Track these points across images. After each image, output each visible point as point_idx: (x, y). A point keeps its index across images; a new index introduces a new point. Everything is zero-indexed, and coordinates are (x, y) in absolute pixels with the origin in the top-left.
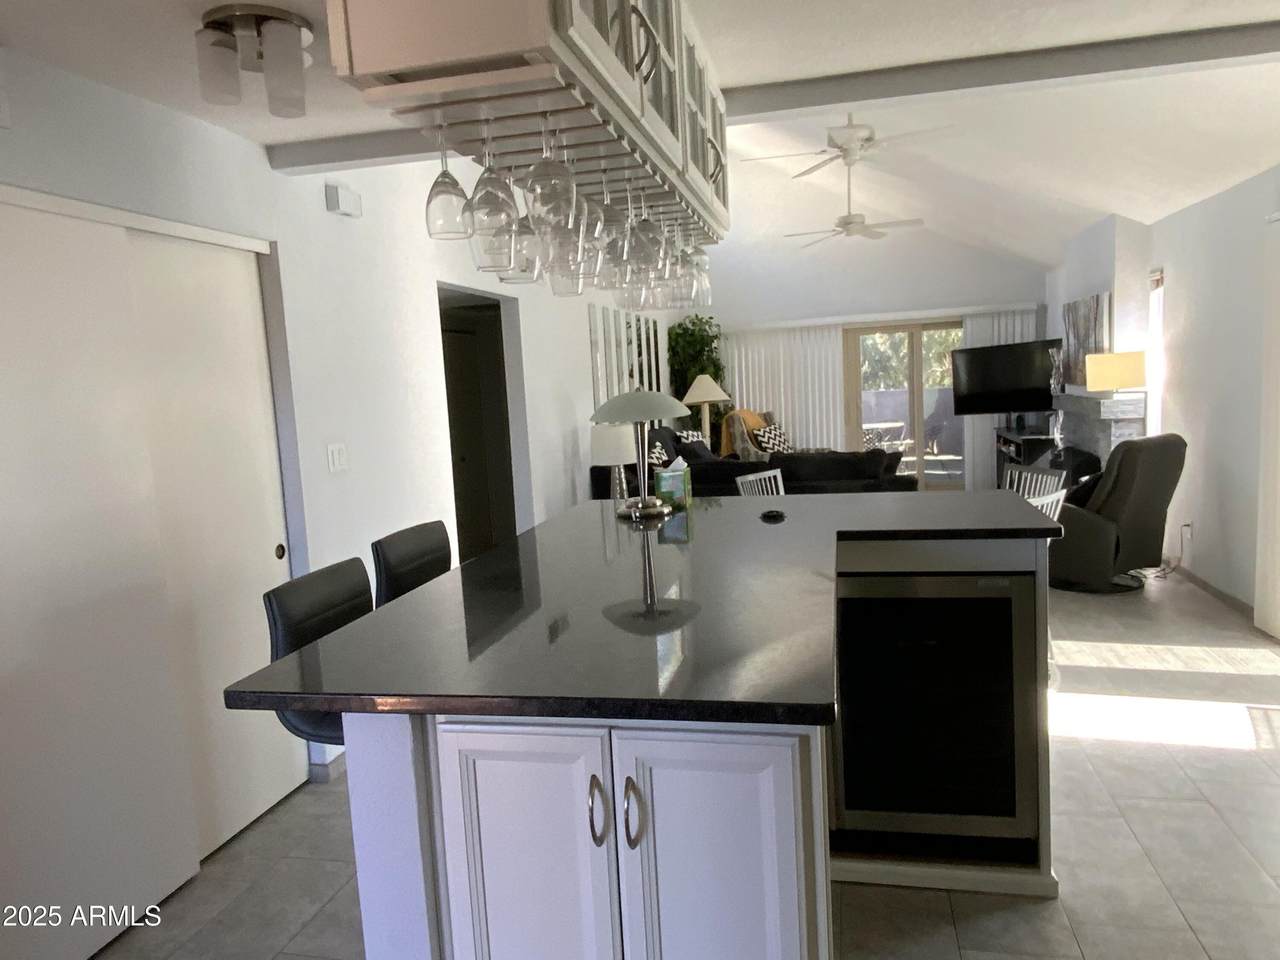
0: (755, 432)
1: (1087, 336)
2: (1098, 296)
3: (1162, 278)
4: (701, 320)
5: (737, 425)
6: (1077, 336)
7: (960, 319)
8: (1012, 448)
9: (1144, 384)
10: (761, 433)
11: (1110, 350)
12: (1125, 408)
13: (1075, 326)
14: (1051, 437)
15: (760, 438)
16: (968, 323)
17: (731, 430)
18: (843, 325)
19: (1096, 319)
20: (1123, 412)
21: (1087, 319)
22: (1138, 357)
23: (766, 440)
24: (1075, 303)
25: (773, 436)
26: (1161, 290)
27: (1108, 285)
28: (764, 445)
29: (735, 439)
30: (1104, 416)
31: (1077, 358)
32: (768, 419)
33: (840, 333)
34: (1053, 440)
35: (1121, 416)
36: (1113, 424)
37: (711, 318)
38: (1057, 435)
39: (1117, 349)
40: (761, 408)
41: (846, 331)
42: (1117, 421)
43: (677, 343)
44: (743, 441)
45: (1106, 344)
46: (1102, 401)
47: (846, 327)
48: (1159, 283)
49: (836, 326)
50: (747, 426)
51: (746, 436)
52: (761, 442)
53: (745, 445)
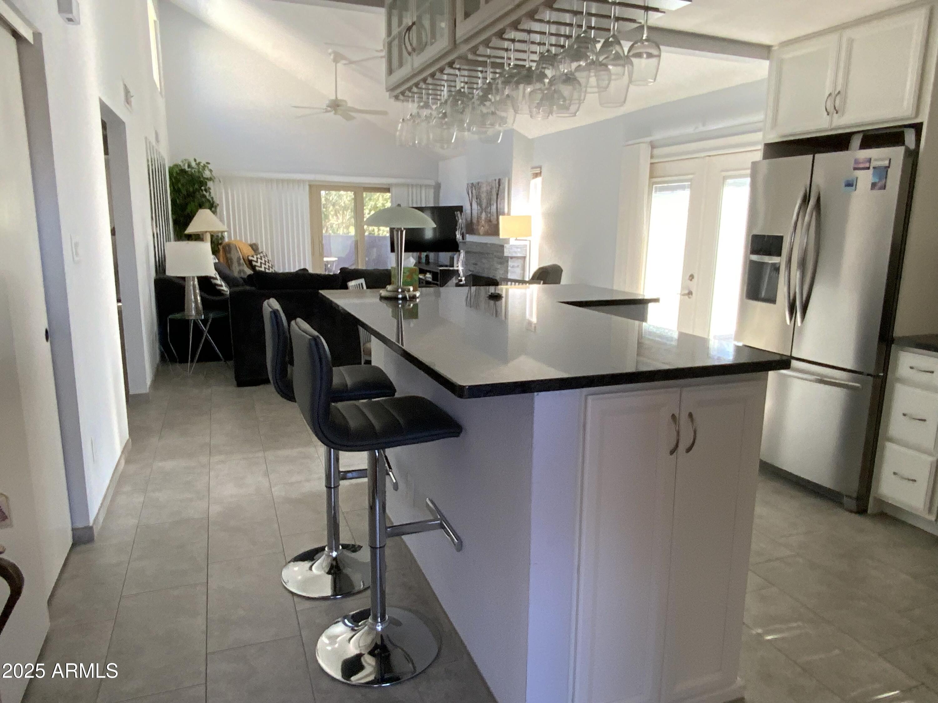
0: (250, 258)
1: (489, 204)
2: (499, 180)
3: (541, 172)
4: (198, 164)
5: (233, 251)
6: (480, 204)
7: (387, 187)
8: (429, 276)
9: (530, 235)
10: (255, 259)
11: (509, 214)
12: (516, 250)
13: (478, 198)
14: (455, 268)
15: (254, 263)
16: (393, 190)
17: (228, 255)
18: (309, 181)
19: (497, 194)
20: (515, 252)
21: (489, 193)
22: (528, 219)
23: (259, 264)
24: (478, 183)
25: (263, 262)
26: (539, 180)
27: (508, 173)
28: (257, 268)
29: (232, 262)
30: (506, 254)
31: (479, 218)
32: (254, 247)
33: (307, 188)
34: (458, 271)
35: (514, 255)
36: (510, 259)
37: (208, 163)
38: (460, 268)
39: (512, 213)
41: (310, 186)
42: (512, 258)
43: (178, 181)
44: (239, 264)
45: (506, 210)
46: (505, 245)
47: (312, 183)
48: (536, 175)
49: (304, 181)
50: (243, 253)
51: (242, 261)
52: (255, 266)
53: (241, 268)
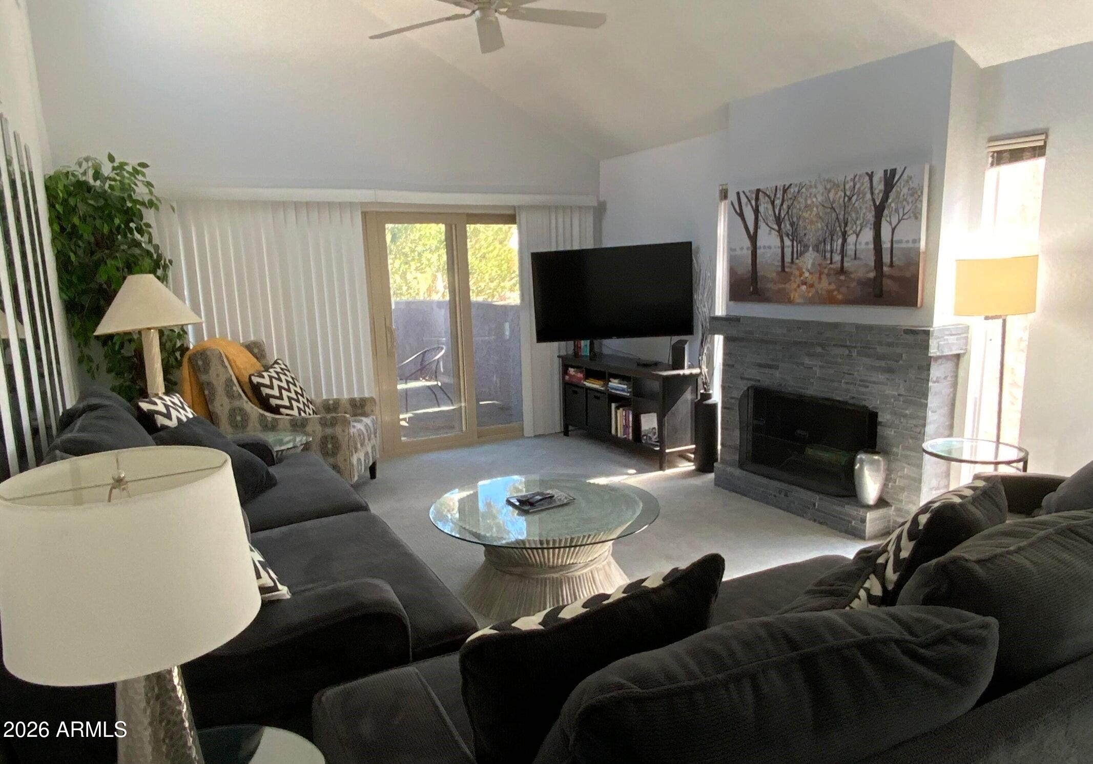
0: (256, 380)
2: (889, 173)
3: (1044, 145)
5: (215, 367)
7: (511, 212)
10: (266, 381)
12: (949, 339)
13: (787, 219)
15: (265, 391)
16: (522, 217)
17: (204, 378)
18: (362, 204)
19: (881, 208)
20: (949, 346)
21: (840, 207)
27: (927, 154)
28: (274, 402)
29: (213, 393)
30: (933, 351)
32: (258, 352)
35: (945, 352)
37: (142, 165)
40: (246, 333)
41: (364, 214)
42: (937, 359)
43: (70, 210)
44: (231, 395)
46: (931, 330)
47: (373, 209)
49: (351, 204)
50: (236, 371)
51: (237, 388)
52: (270, 396)
53: (237, 403)
